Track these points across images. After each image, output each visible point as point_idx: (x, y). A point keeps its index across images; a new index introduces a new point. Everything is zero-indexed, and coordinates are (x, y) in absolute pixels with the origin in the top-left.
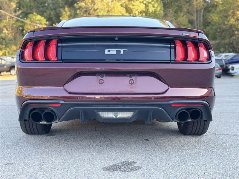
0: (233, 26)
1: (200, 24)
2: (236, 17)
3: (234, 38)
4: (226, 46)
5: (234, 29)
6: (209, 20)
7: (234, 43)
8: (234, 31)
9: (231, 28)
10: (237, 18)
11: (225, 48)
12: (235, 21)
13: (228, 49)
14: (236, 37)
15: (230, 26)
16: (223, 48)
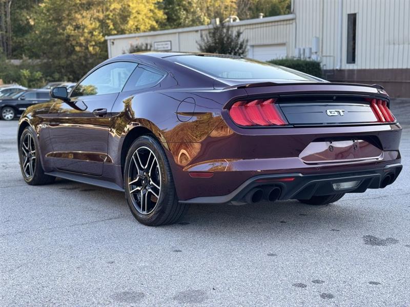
0: (71, 39)
1: (6, 27)
2: (74, 24)
3: (74, 57)
4: (63, 70)
5: (74, 43)
6: (21, 22)
7: (75, 65)
8: (73, 46)
9: (68, 40)
10: (77, 25)
11: (60, 72)
12: (75, 30)
13: (66, 75)
14: (77, 56)
15: (66, 37)
16: (58, 73)
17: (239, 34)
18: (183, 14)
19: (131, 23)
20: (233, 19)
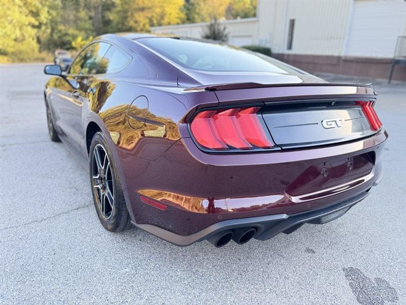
17: (225, 28)
18: (196, 17)
19: (166, 20)
20: (222, 20)
